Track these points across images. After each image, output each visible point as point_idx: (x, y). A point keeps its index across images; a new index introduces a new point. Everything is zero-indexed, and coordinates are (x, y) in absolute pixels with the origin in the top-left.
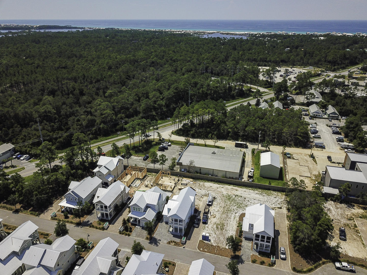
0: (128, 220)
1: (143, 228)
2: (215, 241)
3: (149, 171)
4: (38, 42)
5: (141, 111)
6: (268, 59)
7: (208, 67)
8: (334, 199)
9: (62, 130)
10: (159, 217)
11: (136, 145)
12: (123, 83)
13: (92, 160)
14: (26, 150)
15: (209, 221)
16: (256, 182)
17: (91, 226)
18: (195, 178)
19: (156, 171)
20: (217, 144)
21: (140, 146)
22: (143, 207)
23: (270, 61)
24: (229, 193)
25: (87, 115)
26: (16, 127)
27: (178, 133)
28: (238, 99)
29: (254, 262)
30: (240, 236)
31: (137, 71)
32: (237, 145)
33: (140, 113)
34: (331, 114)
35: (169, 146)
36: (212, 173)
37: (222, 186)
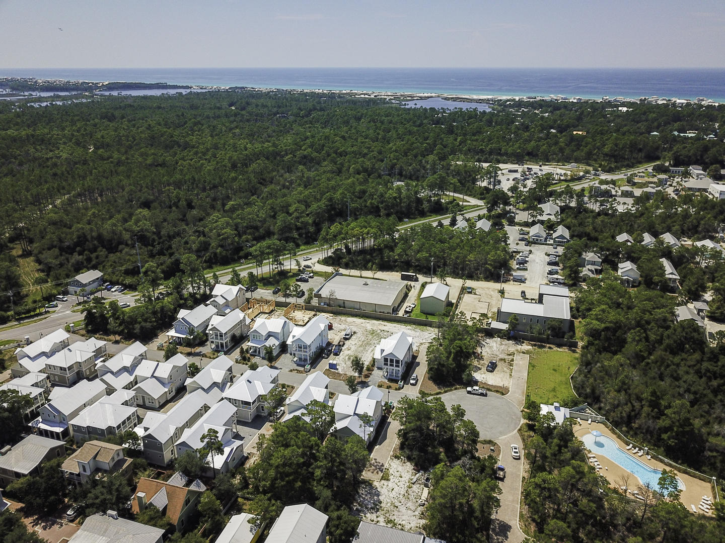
0: (247, 351)
1: (263, 358)
2: (343, 370)
3: (279, 305)
4: (112, 118)
5: (276, 231)
7: (396, 164)
9: (164, 255)
10: (284, 348)
11: (264, 276)
12: (254, 191)
13: (205, 291)
14: (118, 280)
15: (342, 353)
16: (413, 316)
17: (204, 356)
18: (336, 313)
19: (285, 305)
20: (376, 276)
21: (271, 278)
22: (264, 333)
23: (506, 154)
24: (374, 329)
25: (199, 236)
26: (101, 251)
27: (326, 262)
28: (431, 216)
29: (380, 386)
30: (373, 365)
31: (278, 171)
32: (404, 278)
33: (274, 234)
34: (557, 238)
35: (310, 277)
36: (358, 307)
37: (367, 321)
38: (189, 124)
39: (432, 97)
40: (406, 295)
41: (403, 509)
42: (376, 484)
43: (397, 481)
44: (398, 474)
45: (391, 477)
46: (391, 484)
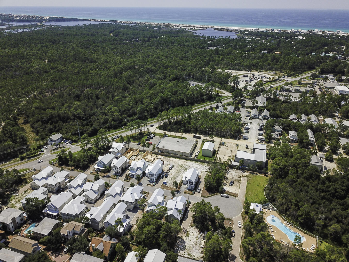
0: (128, 175)
1: (135, 179)
2: (169, 185)
3: (140, 151)
5: (138, 112)
6: (241, 64)
7: (191, 73)
8: (236, 168)
9: (88, 125)
10: (144, 174)
11: (133, 135)
12: (125, 89)
13: (108, 144)
14: (69, 138)
15: (168, 176)
16: (199, 158)
17: (110, 177)
18: (166, 156)
19: (144, 151)
20: (183, 136)
21: (136, 136)
22: (136, 168)
23: (243, 66)
24: (182, 164)
25: (103, 115)
26: (60, 123)
27: (160, 128)
28: (207, 102)
29: (185, 193)
30: (182, 183)
31: (136, 76)
32: (195, 137)
33: (136, 114)
34: (263, 116)
35: (153, 136)
36: (175, 153)
37: (179, 160)
38: (92, 47)
39: (208, 28)
40: (196, 146)
41: (194, 249)
42: (184, 238)
43: (192, 237)
44: (192, 234)
45: (190, 235)
46: (189, 238)
